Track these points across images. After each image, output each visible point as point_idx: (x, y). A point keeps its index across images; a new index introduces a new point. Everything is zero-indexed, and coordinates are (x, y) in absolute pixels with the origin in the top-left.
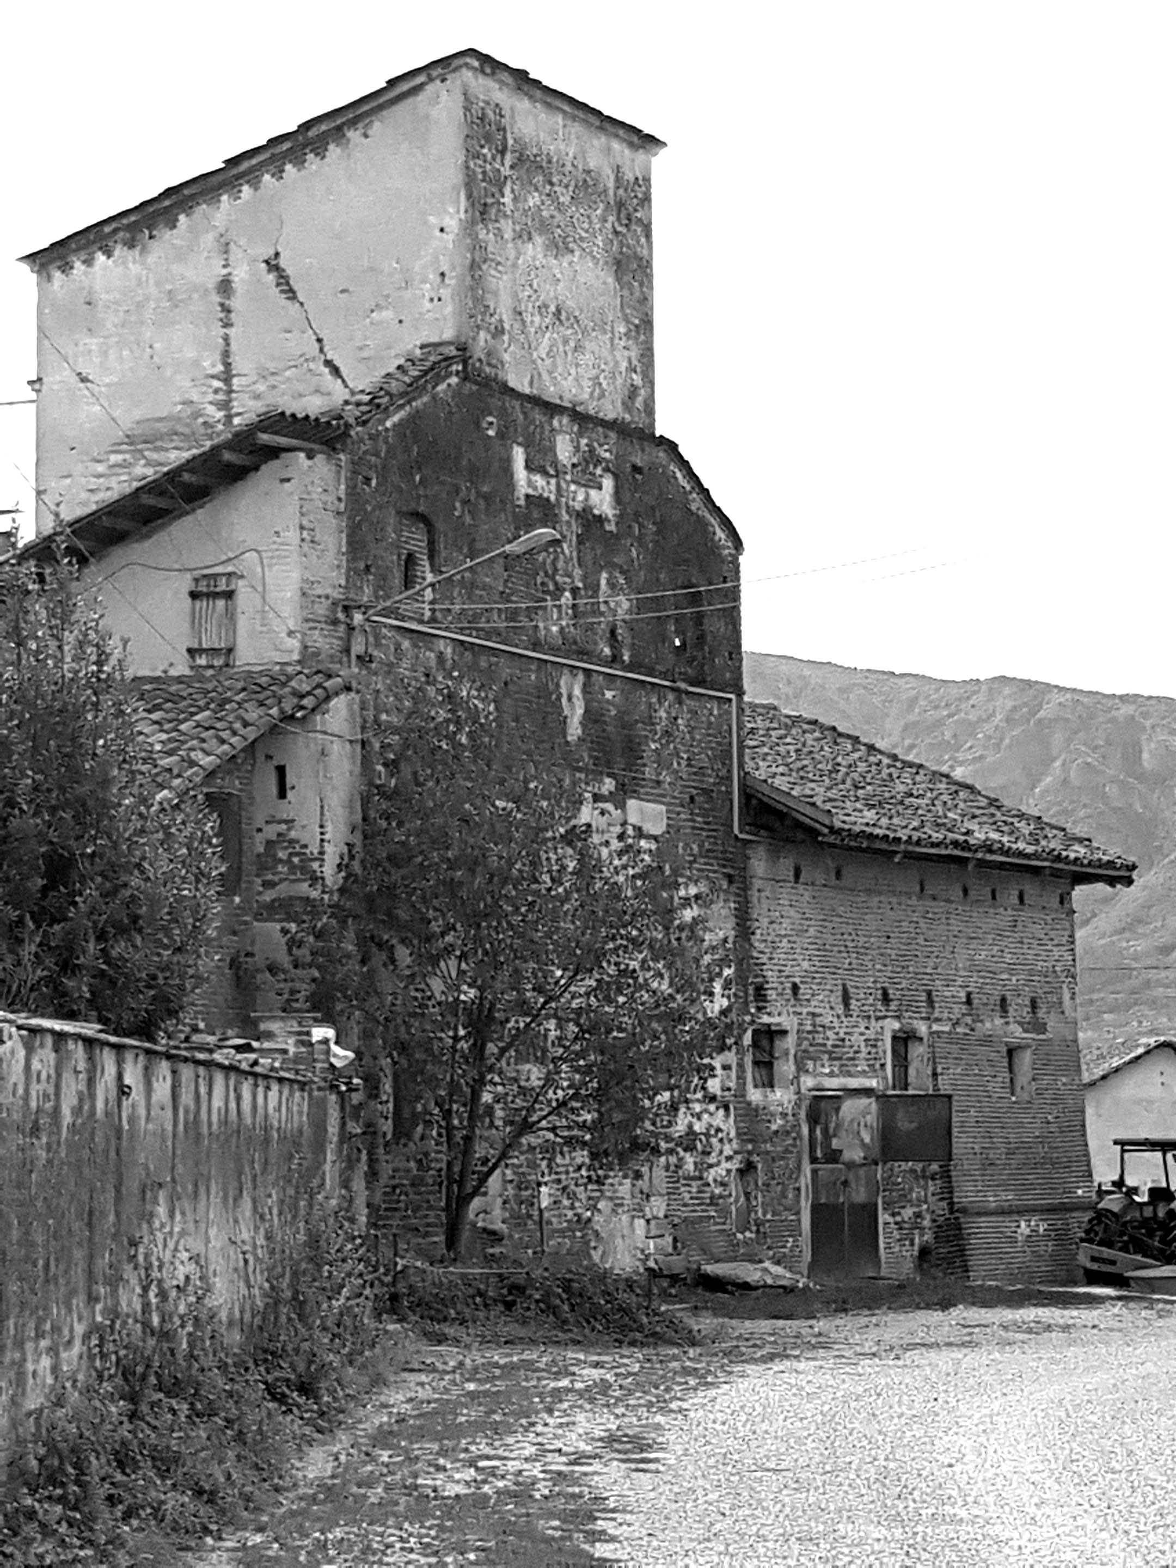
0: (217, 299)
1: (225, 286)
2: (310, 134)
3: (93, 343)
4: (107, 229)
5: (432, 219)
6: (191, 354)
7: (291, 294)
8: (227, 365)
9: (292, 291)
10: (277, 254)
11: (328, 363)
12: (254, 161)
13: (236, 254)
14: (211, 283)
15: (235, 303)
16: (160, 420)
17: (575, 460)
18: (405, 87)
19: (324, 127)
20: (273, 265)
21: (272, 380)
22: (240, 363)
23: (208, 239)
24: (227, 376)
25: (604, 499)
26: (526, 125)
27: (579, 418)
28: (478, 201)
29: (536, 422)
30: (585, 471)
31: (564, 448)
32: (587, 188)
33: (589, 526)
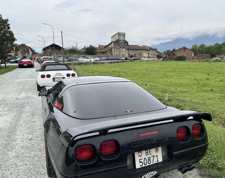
3: (112, 39)
4: (112, 37)
6: (114, 39)
11: (116, 40)
18: (117, 33)
20: (115, 37)
25: (123, 42)
26: (120, 34)
27: (122, 40)
28: (119, 36)
29: (121, 40)
30: (123, 41)
31: (122, 41)
32: (123, 35)
33: (123, 43)
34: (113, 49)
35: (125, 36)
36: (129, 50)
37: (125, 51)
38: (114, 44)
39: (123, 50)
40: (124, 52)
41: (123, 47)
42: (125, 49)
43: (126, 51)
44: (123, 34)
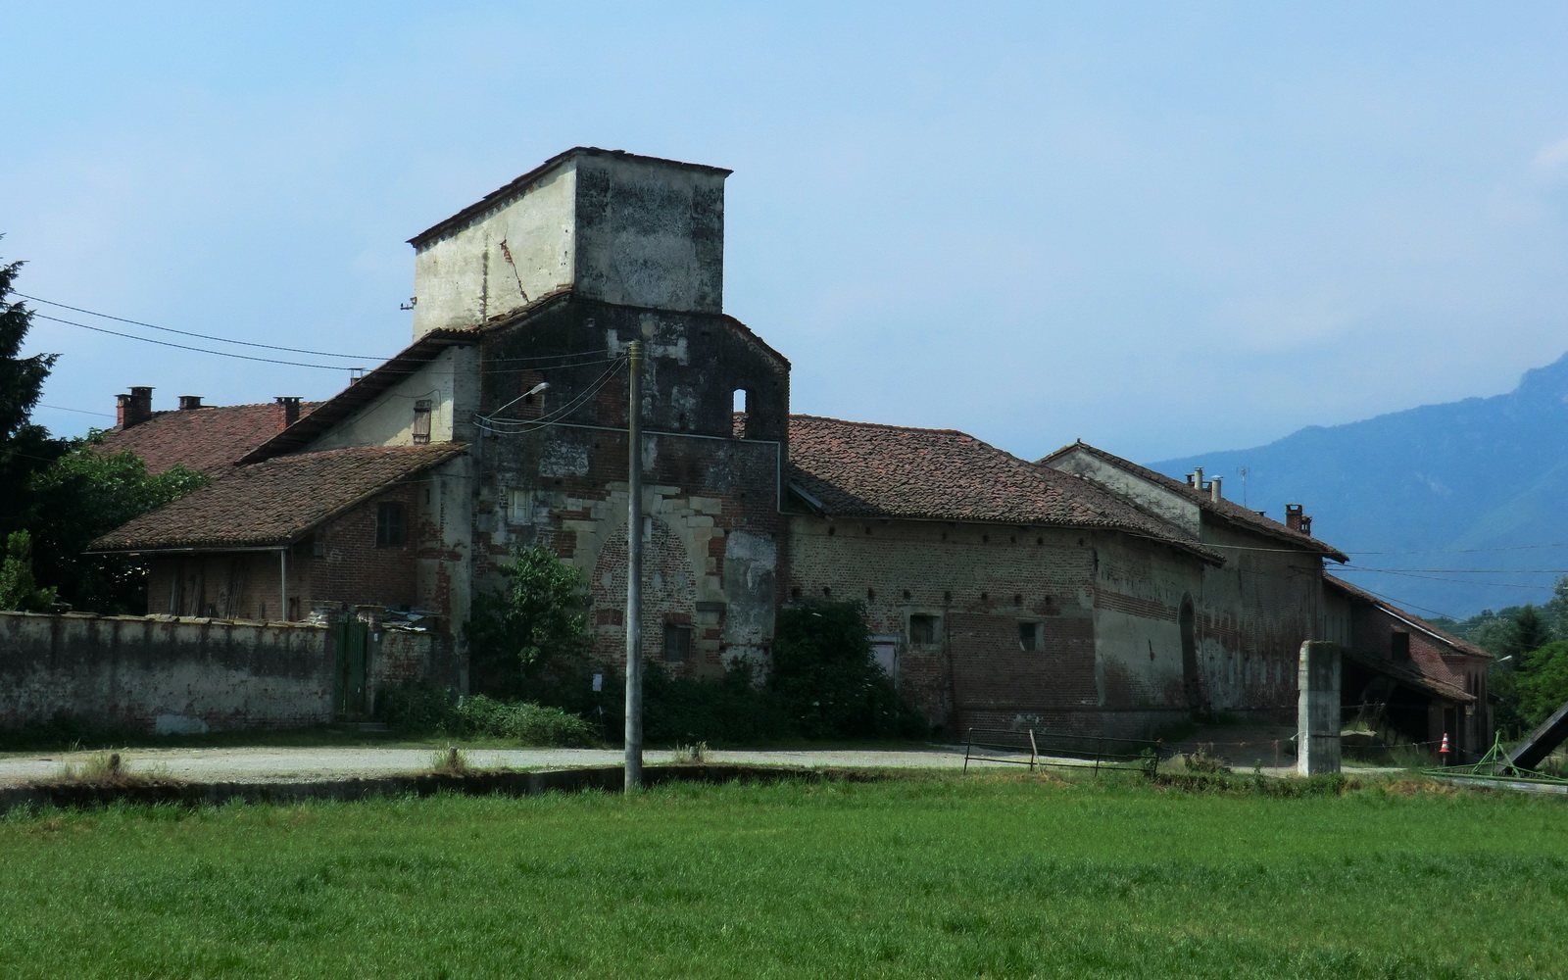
0: (483, 261)
1: (486, 257)
2: (519, 185)
3: (435, 281)
4: (442, 228)
5: (563, 226)
6: (472, 288)
7: (510, 259)
8: (485, 292)
9: (510, 258)
10: (505, 241)
11: (523, 293)
12: (497, 198)
13: (490, 240)
14: (480, 255)
15: (491, 264)
16: (459, 318)
17: (656, 333)
18: (553, 164)
19: (523, 183)
20: (503, 245)
21: (501, 301)
22: (491, 292)
23: (480, 233)
24: (484, 298)
25: (679, 350)
26: (624, 175)
27: (660, 313)
28: (586, 216)
29: (626, 318)
30: (664, 338)
31: (648, 328)
32: (670, 200)
33: (666, 364)
34: (459, 491)
35: (717, 235)
36: (799, 527)
37: (717, 548)
38: (474, 387)
39: (676, 524)
40: (696, 560)
41: (664, 457)
42: (714, 505)
43: (738, 547)
44: (678, 183)
